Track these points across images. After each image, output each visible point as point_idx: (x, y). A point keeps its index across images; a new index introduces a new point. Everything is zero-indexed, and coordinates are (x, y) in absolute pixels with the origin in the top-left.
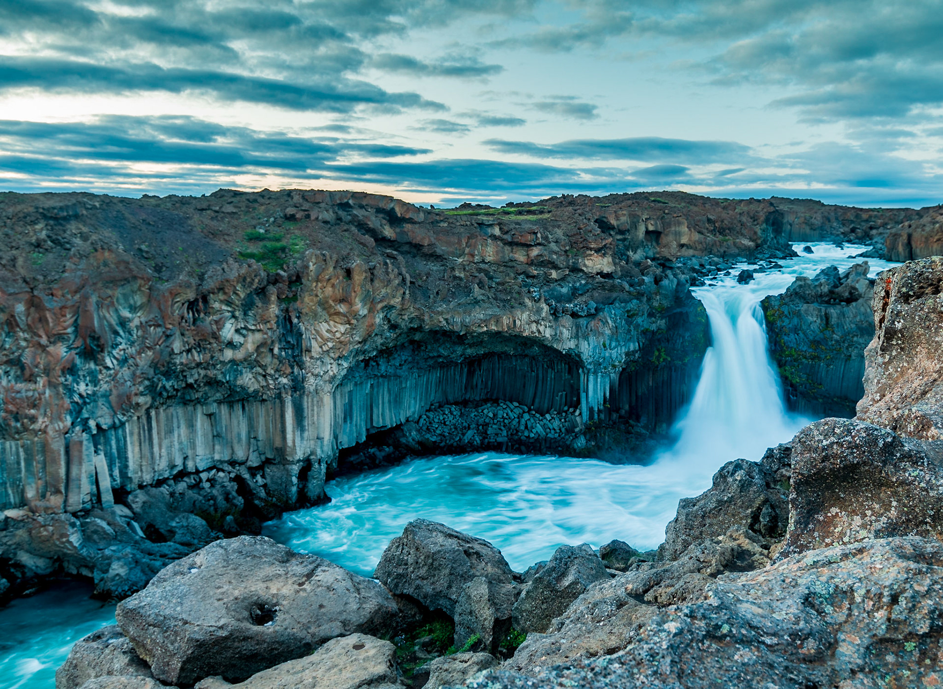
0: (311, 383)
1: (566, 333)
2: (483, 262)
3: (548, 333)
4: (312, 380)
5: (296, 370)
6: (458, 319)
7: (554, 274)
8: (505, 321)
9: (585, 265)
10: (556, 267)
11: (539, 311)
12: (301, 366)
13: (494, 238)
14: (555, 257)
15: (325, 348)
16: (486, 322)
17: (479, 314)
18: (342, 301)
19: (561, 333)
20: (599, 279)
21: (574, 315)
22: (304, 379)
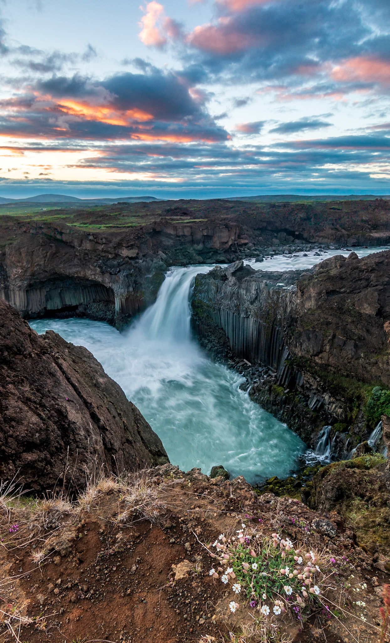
0: (11, 287)
1: (107, 280)
2: (86, 249)
3: (100, 280)
4: (12, 286)
5: (6, 283)
6: (68, 271)
7: (110, 256)
8: (82, 273)
9: (121, 253)
10: (111, 253)
11: (95, 270)
12: (8, 282)
13: (90, 240)
14: (109, 249)
15: (15, 277)
16: (77, 273)
17: (74, 270)
18: (19, 262)
19: (105, 280)
20: (127, 259)
21: (111, 274)
22: (9, 286)
